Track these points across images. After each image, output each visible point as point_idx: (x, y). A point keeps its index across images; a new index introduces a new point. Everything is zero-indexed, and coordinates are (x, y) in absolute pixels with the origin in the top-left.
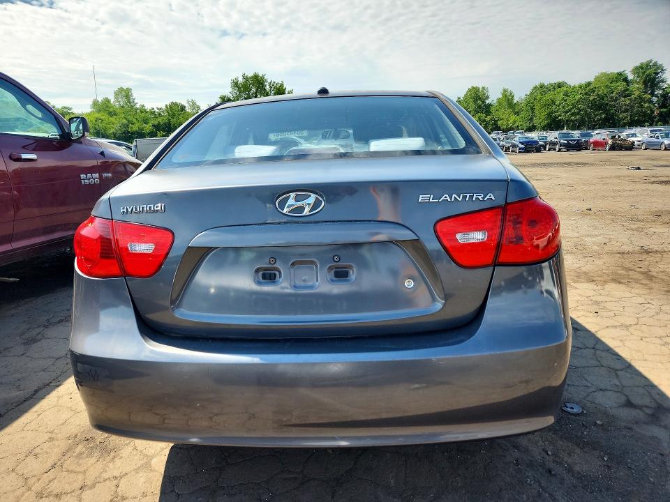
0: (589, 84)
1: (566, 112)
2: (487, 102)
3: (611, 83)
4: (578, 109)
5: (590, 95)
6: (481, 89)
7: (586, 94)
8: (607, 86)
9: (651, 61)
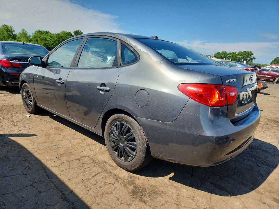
0: (59, 34)
1: (52, 44)
2: (14, 33)
3: (67, 35)
4: (56, 43)
5: (60, 39)
6: (9, 27)
7: (59, 38)
8: (66, 36)
9: (79, 30)
